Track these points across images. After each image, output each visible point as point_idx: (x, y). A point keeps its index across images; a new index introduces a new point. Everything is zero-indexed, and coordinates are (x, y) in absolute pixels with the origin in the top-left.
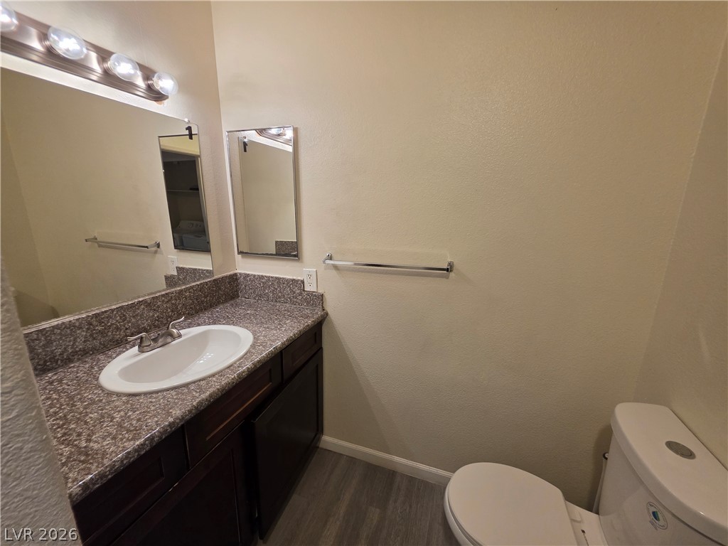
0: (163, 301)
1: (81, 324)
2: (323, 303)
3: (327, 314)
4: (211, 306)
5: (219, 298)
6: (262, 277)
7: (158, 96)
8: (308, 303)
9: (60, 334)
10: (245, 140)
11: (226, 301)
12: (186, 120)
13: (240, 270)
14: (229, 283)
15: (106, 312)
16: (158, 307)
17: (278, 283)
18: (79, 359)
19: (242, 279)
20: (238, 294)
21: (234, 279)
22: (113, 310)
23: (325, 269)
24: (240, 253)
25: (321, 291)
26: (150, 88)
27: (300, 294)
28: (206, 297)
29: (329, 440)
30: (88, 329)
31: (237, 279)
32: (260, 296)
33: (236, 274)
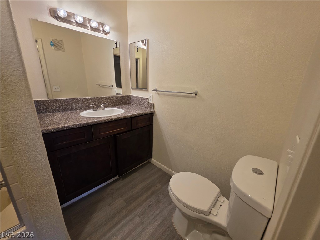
0: (104, 99)
1: (80, 100)
2: (153, 107)
3: (155, 112)
4: (120, 105)
5: (123, 102)
6: (137, 97)
7: (107, 33)
8: (149, 107)
9: (75, 101)
10: (138, 47)
11: (125, 104)
12: (115, 40)
13: (132, 95)
14: (127, 98)
15: (87, 98)
16: (102, 100)
17: (141, 99)
18: (79, 110)
19: (132, 98)
20: (130, 103)
21: (129, 97)
22: (89, 98)
23: (155, 94)
24: (132, 88)
25: (153, 103)
26: (104, 31)
27: (147, 103)
28: (118, 101)
29: (154, 160)
30: (82, 102)
31: (130, 97)
32: (136, 104)
33: (130, 96)
